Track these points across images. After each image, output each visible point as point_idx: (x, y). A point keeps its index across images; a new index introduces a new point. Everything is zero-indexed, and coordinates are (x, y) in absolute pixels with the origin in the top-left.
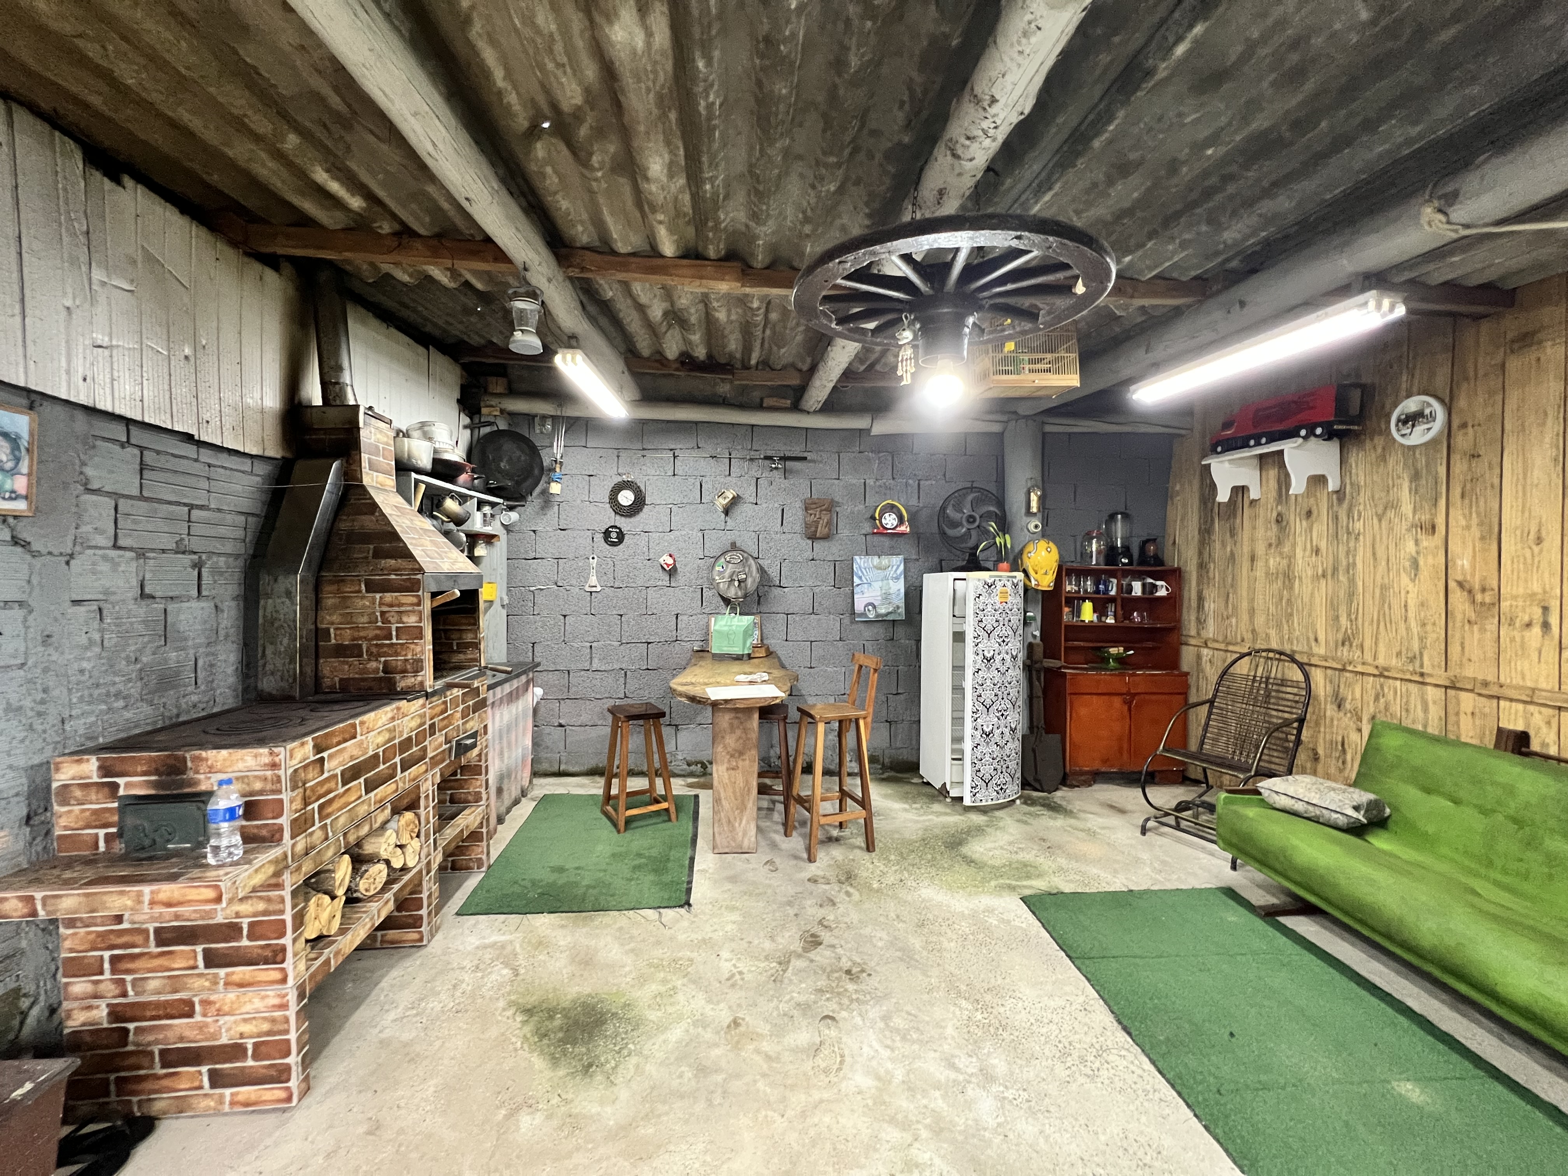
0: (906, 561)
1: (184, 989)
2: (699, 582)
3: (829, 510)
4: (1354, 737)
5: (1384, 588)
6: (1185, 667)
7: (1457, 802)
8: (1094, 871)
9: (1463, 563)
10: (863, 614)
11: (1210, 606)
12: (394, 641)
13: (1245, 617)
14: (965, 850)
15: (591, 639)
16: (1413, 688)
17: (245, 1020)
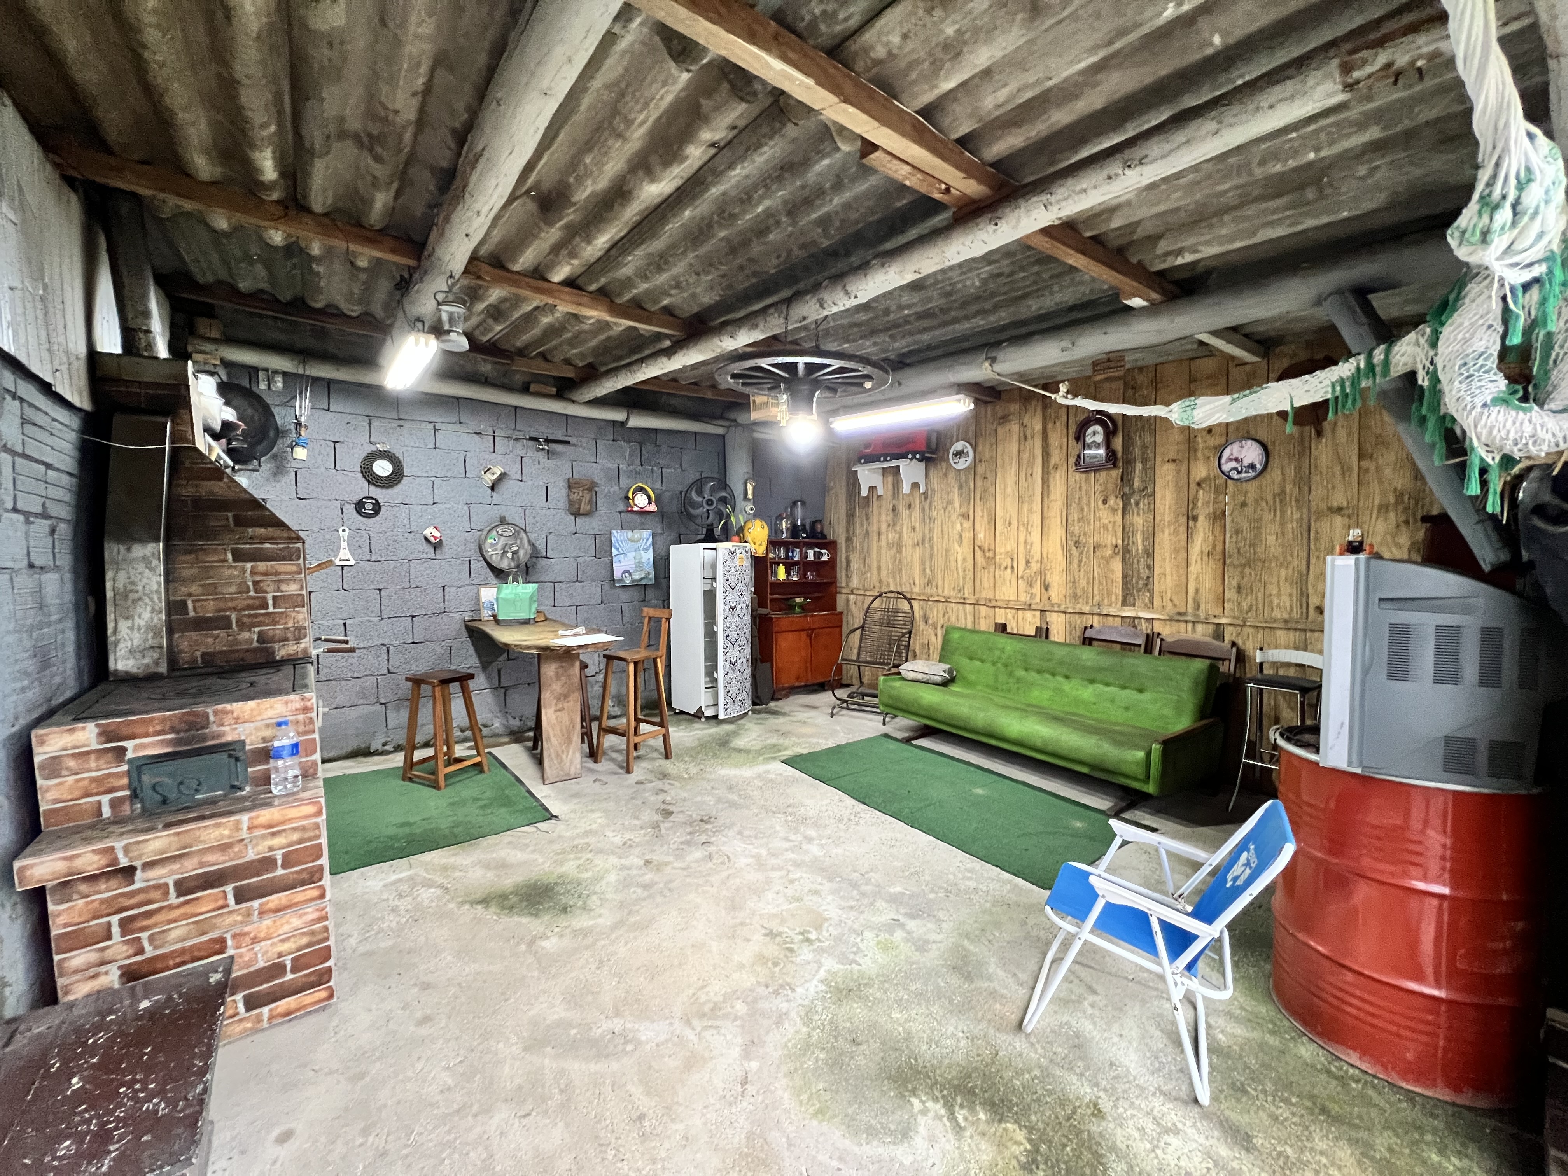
0: (654, 535)
1: (214, 928)
2: (467, 554)
3: (590, 489)
4: (933, 639)
5: (947, 551)
6: (839, 609)
7: (983, 661)
8: (815, 740)
9: (981, 536)
10: (621, 580)
11: (854, 566)
12: (271, 609)
13: (875, 572)
14: (732, 745)
15: (345, 616)
16: (960, 607)
17: (283, 941)
